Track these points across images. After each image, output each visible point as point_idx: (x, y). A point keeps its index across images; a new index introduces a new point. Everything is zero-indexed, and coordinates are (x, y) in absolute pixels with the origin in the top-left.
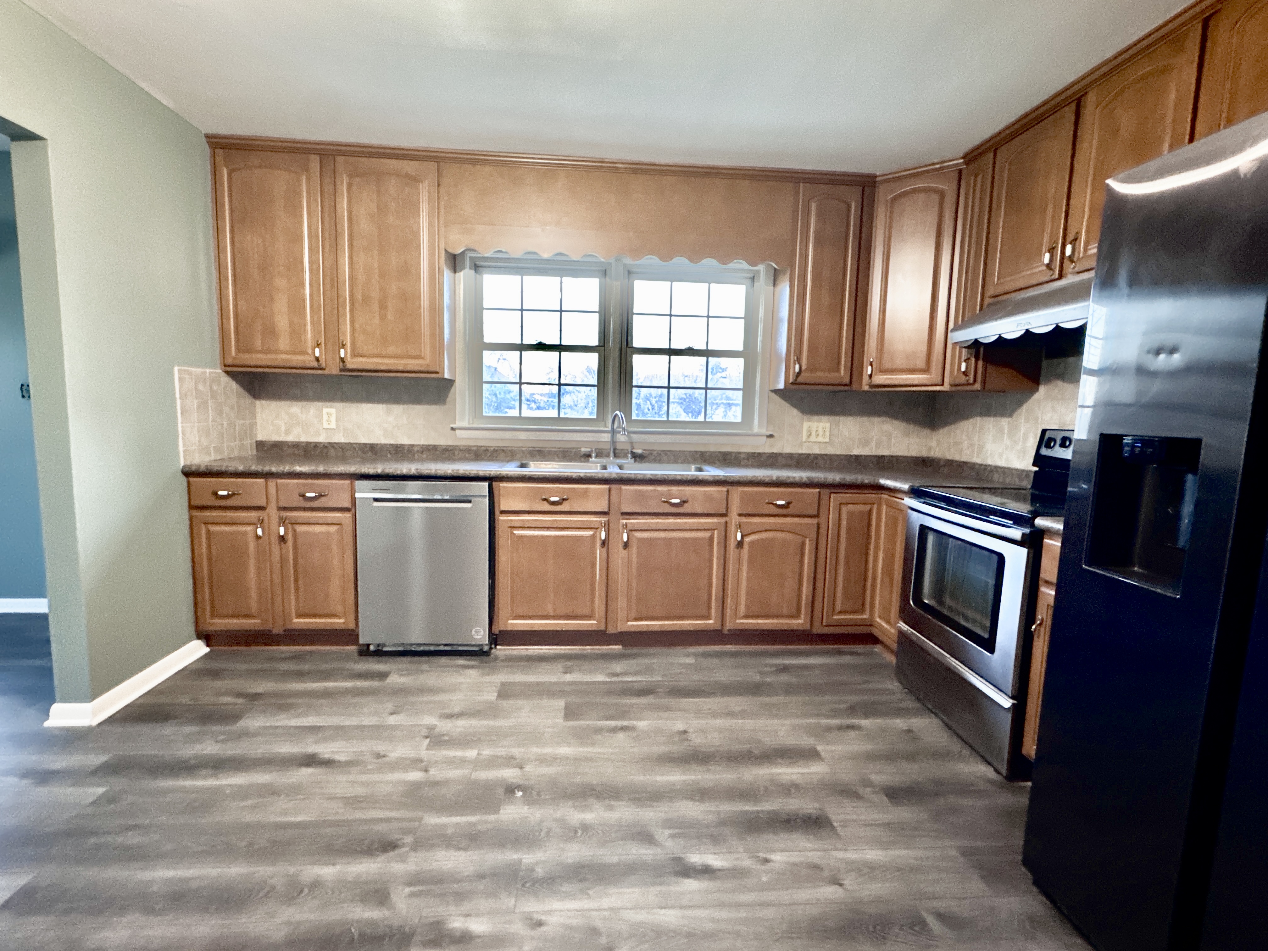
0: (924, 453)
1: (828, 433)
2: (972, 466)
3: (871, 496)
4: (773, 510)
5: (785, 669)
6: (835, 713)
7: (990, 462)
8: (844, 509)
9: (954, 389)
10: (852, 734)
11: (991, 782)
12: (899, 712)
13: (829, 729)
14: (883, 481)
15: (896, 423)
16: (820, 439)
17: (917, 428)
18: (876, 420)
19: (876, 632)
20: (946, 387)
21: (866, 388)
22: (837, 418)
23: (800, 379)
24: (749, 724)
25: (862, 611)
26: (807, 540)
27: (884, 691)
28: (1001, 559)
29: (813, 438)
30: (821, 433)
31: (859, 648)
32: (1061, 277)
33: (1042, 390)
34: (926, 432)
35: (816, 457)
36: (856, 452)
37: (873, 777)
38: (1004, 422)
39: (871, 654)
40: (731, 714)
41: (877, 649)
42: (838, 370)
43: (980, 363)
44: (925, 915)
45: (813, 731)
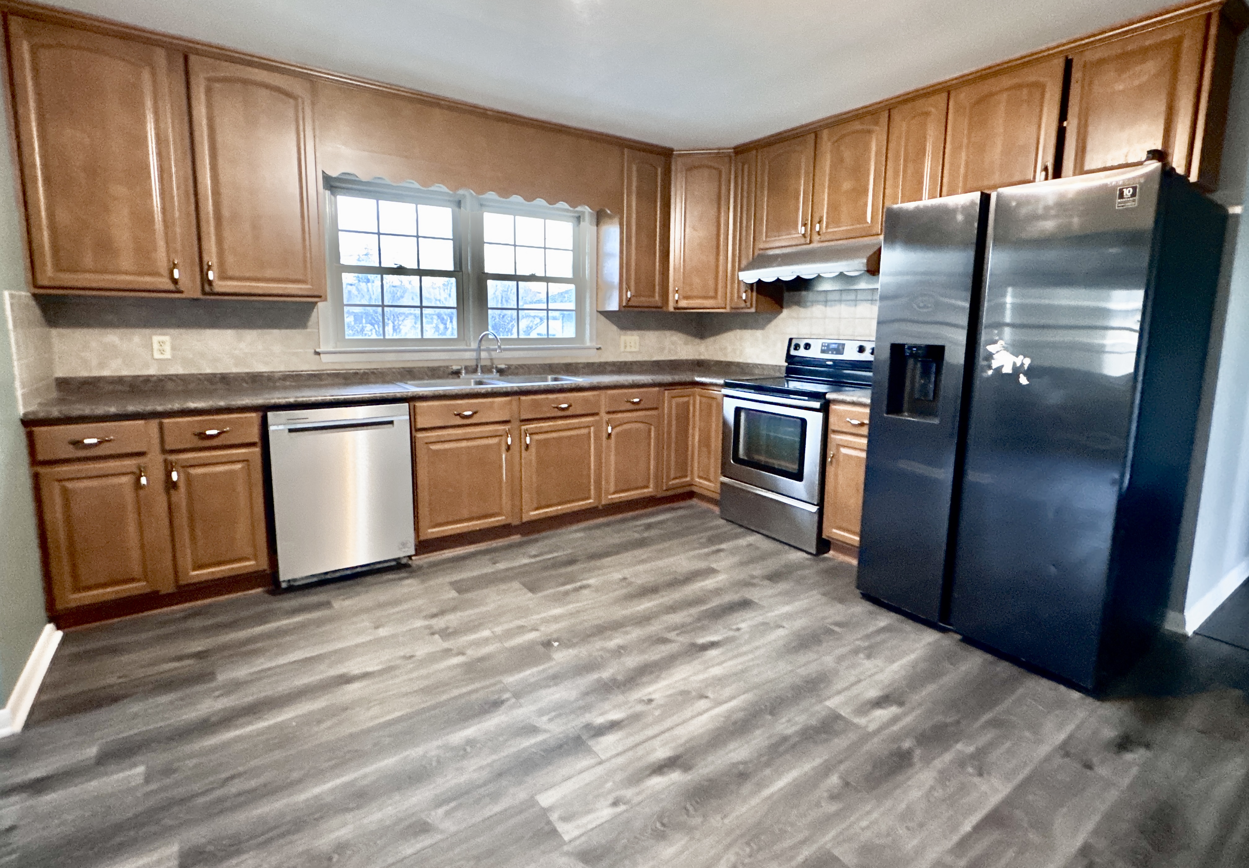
0: (697, 357)
1: (638, 344)
2: (738, 364)
3: (689, 390)
4: (629, 406)
5: (649, 527)
6: (703, 546)
7: (749, 361)
8: (674, 401)
9: (733, 311)
10: (722, 554)
11: (807, 559)
12: (736, 537)
13: (708, 555)
14: (698, 379)
15: (680, 335)
16: (633, 349)
17: (693, 338)
18: (668, 333)
19: (695, 489)
20: (728, 310)
21: (671, 309)
22: (643, 332)
23: (630, 304)
24: (660, 563)
25: (686, 476)
26: (653, 428)
27: (718, 527)
28: (804, 422)
29: (628, 349)
30: (632, 344)
31: (682, 504)
32: (811, 242)
33: (785, 312)
34: (697, 341)
35: (632, 363)
36: (655, 359)
37: (754, 573)
38: (759, 333)
39: (691, 507)
40: (643, 561)
41: (695, 501)
42: (653, 296)
43: (754, 294)
44: (828, 626)
45: (699, 557)
